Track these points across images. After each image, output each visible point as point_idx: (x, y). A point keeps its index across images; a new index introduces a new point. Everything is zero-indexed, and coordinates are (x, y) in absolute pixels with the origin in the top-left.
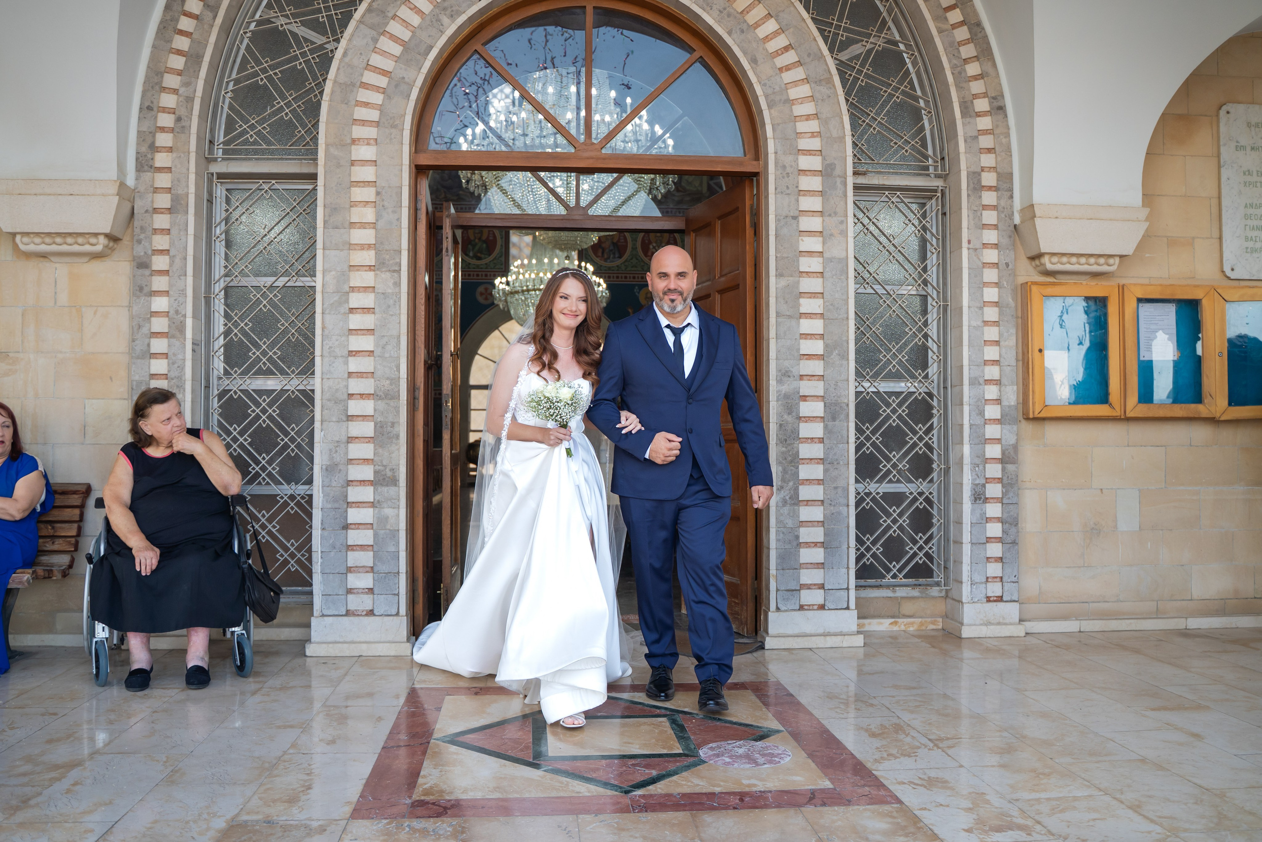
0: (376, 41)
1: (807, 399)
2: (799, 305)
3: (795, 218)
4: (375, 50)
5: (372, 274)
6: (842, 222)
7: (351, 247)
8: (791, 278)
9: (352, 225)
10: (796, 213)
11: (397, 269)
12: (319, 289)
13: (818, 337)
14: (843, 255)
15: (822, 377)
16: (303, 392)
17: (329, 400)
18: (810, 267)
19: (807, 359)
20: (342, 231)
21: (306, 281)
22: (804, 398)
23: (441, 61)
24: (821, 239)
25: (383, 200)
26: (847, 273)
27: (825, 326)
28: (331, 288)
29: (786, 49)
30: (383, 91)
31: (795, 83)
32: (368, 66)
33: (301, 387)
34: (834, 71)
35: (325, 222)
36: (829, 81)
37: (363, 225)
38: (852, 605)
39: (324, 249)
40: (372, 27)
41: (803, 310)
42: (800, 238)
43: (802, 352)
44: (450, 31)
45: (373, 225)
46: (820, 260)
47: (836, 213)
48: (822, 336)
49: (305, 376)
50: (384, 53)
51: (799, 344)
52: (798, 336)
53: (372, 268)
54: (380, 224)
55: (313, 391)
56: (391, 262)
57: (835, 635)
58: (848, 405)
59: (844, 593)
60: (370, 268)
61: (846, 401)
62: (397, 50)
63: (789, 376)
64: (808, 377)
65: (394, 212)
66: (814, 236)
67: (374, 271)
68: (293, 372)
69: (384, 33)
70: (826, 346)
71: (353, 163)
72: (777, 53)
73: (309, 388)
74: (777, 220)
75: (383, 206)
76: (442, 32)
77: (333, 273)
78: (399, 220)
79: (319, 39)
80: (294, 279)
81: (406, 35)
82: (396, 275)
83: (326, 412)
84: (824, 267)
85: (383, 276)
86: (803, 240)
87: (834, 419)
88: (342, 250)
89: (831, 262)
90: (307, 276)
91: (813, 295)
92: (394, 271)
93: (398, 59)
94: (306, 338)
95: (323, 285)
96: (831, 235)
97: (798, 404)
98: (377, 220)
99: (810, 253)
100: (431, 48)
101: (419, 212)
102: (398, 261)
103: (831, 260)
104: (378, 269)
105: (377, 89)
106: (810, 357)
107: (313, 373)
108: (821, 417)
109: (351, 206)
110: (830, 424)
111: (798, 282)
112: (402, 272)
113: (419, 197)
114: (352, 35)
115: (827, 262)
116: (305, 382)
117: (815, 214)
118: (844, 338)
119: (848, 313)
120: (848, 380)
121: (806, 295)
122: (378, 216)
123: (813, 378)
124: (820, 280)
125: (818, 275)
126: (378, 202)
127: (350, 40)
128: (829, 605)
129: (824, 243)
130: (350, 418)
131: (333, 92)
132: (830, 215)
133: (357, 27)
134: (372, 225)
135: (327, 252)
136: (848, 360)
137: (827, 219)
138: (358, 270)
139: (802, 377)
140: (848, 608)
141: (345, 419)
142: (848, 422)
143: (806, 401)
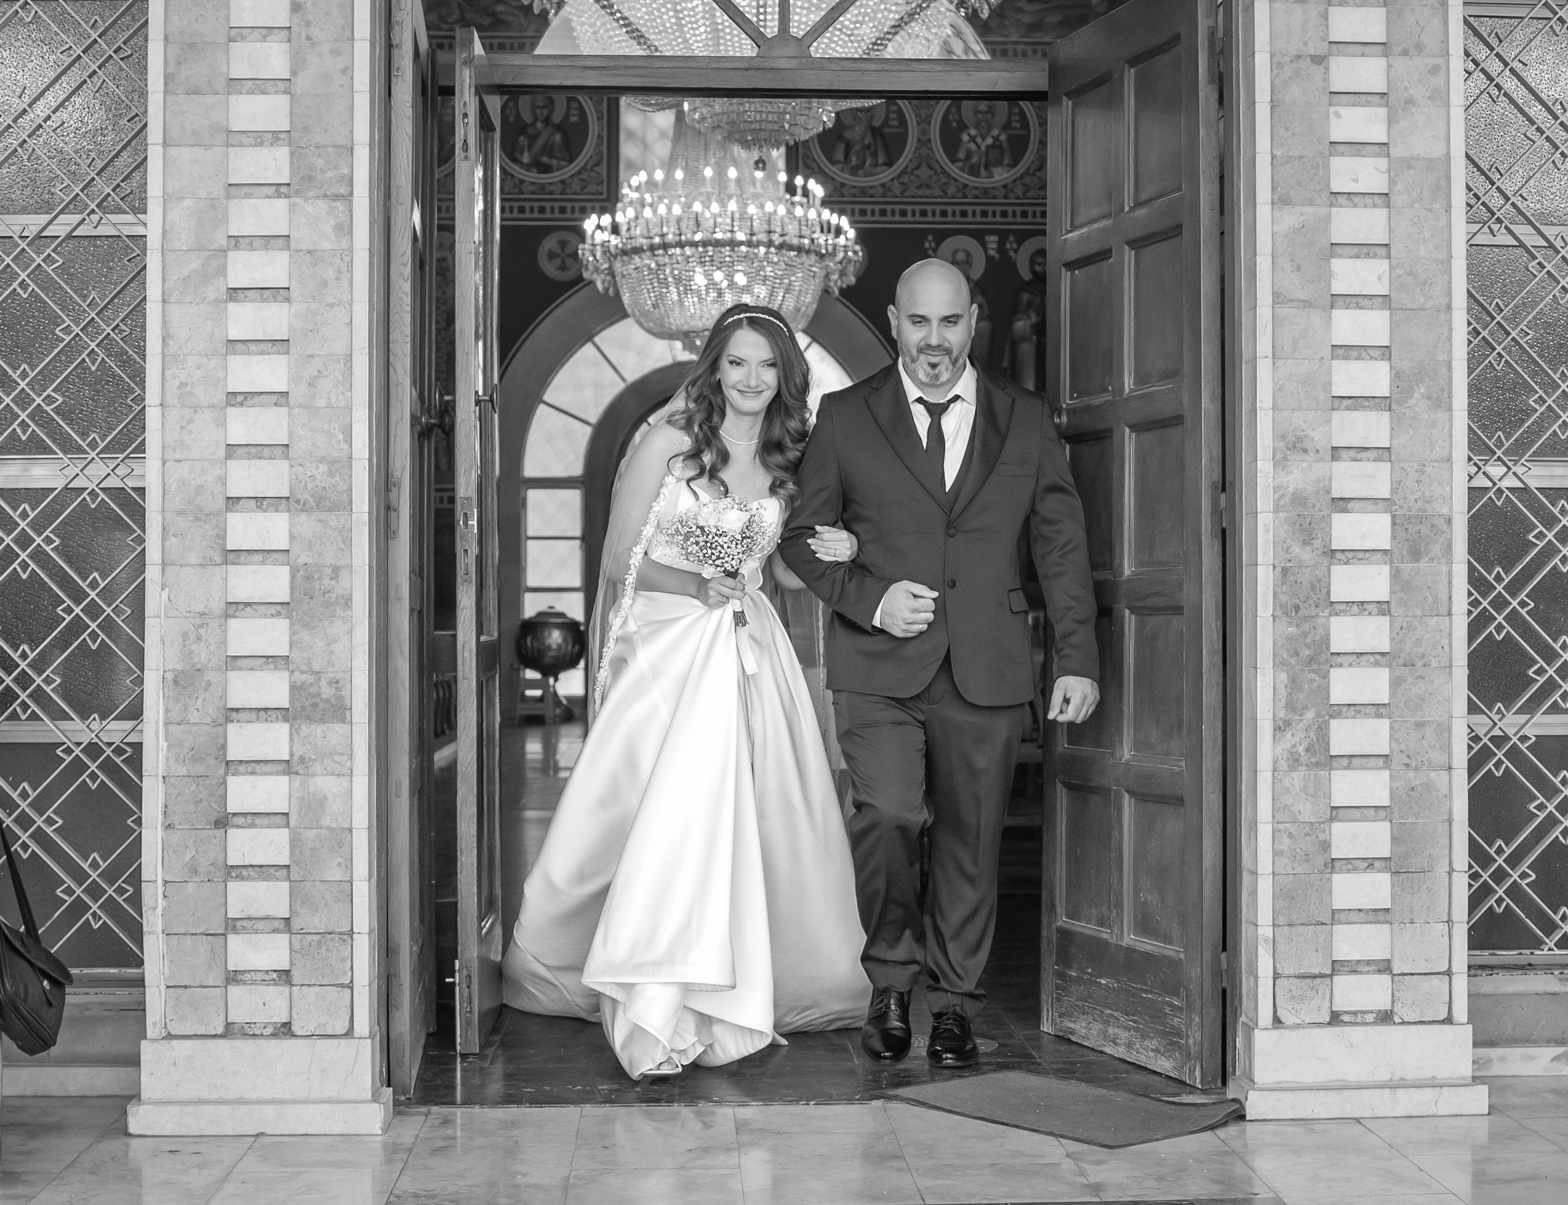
1: (1350, 505)
2: (1329, 275)
3: (1319, 60)
5: (283, 203)
6: (1435, 70)
7: (231, 138)
8: (1310, 209)
9: (234, 84)
10: (1323, 49)
11: (343, 191)
12: (154, 241)
13: (1376, 353)
14: (1438, 151)
15: (1384, 453)
16: (117, 494)
17: (180, 513)
18: (1356, 181)
19: (1348, 408)
20: (209, 99)
21: (122, 224)
22: (1342, 504)
24: (1383, 112)
25: (308, 24)
26: (1448, 196)
27: (1394, 327)
28: (183, 240)
33: (113, 482)
35: (168, 78)
37: (260, 86)
38: (1461, 1012)
39: (165, 144)
41: (1338, 287)
42: (1332, 109)
43: (1337, 391)
45: (286, 85)
46: (1383, 163)
47: (1419, 48)
48: (1386, 352)
49: (122, 456)
51: (1329, 372)
52: (1326, 352)
53: (283, 189)
54: (302, 83)
55: (141, 491)
56: (329, 175)
57: (1418, 1085)
58: (1449, 521)
59: (1442, 983)
60: (278, 189)
61: (1445, 511)
63: (1305, 451)
64: (1352, 453)
65: (335, 52)
66: (1368, 104)
67: (287, 196)
68: (93, 445)
70: (1397, 376)
73: (131, 483)
74: (1276, 66)
75: (309, 38)
77: (189, 202)
78: (348, 70)
80: (95, 218)
82: (340, 205)
83: (173, 541)
84: (1392, 182)
85: (310, 208)
86: (1338, 116)
87: (1415, 555)
88: (209, 147)
89: (1409, 167)
90: (124, 212)
91: (1364, 250)
92: (337, 197)
94: (125, 362)
95: (165, 233)
96: (1410, 101)
97: (1327, 519)
98: (294, 73)
99: (1357, 147)
101: (395, 52)
102: (346, 171)
103: (1408, 163)
104: (297, 193)
106: (1356, 402)
107: (141, 448)
108: (1385, 552)
109: (231, 40)
110: (1407, 567)
111: (1328, 218)
112: (356, 200)
113: (397, 16)
115: (1399, 167)
116: (122, 471)
117: (1368, 49)
118: (1442, 357)
119: (1449, 294)
120: (1449, 460)
121: (1347, 250)
122: (297, 63)
123: (1364, 455)
124: (1381, 214)
125: (1377, 200)
126: (295, 29)
128: (1403, 1012)
129: (1391, 122)
130: (231, 556)
132: (1405, 53)
134: (281, 86)
135: (173, 151)
136: (1450, 409)
137: (1399, 62)
138: (249, 196)
139: (1336, 452)
140: (1449, 1020)
141: (218, 559)
142: (1450, 563)
143: (1345, 510)
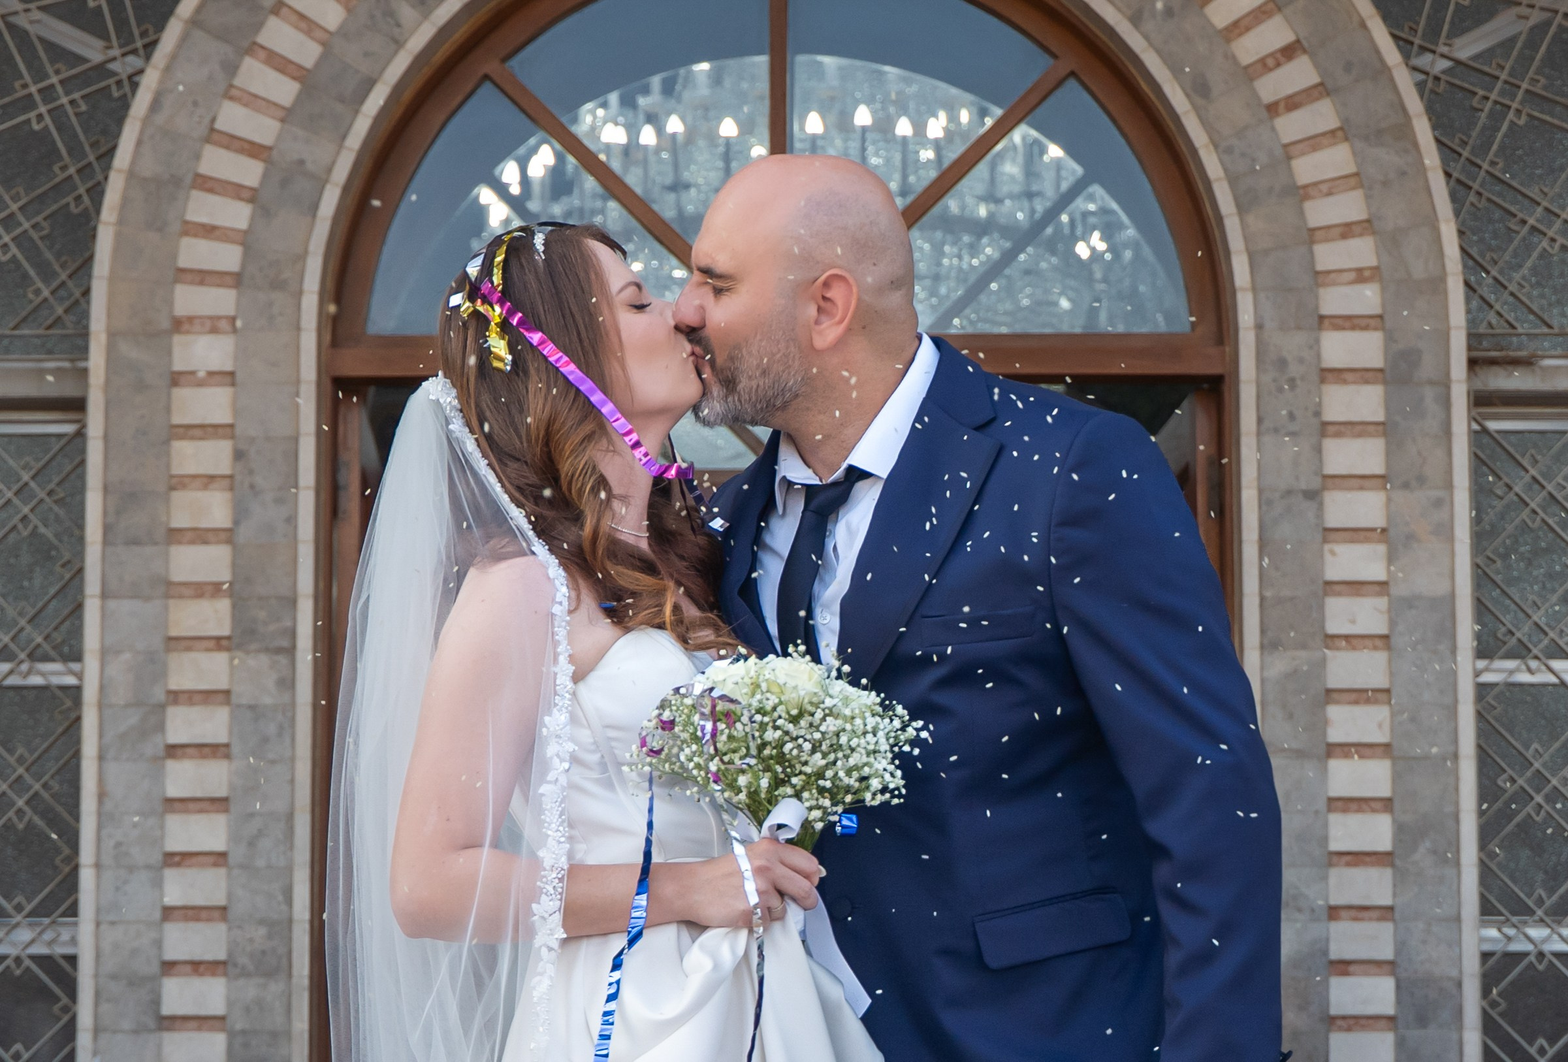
0: (231, 69)
1: (1352, 968)
2: (1326, 722)
3: (1313, 495)
4: (229, 94)
5: (222, 658)
6: (1438, 503)
7: (171, 590)
8: (1303, 654)
9: (175, 535)
10: (1316, 483)
11: (285, 643)
12: (90, 695)
13: (1378, 805)
14: (1442, 588)
15: (1386, 912)
16: (44, 961)
17: (114, 977)
18: (1353, 622)
19: (1348, 864)
20: (148, 550)
21: (54, 673)
22: (1343, 967)
23: (398, 112)
24: (1382, 549)
25: (251, 472)
26: (1453, 637)
27: (1396, 777)
28: (120, 695)
29: (1289, 52)
30: (251, 196)
31: (1314, 142)
32: (213, 135)
33: (39, 949)
34: (1414, 104)
35: (107, 529)
36: (1403, 132)
37: (201, 536)
39: (105, 595)
40: (221, 35)
41: (1335, 735)
42: (1327, 547)
43: (1334, 846)
44: (418, 41)
45: (227, 536)
46: (1382, 602)
47: (1421, 480)
48: (1387, 804)
49: (46, 921)
50: (252, 101)
51: (1326, 825)
52: (1322, 805)
53: (224, 643)
54: (245, 533)
55: (72, 960)
56: (272, 627)
58: (1459, 985)
60: (219, 643)
61: (1454, 973)
62: (285, 90)
63: (1300, 910)
64: (1353, 913)
65: (279, 501)
66: (1367, 540)
67: (228, 649)
68: (19, 908)
69: (253, 48)
70: (1400, 829)
71: (176, 379)
72: (1266, 65)
73: (60, 950)
74: (1264, 502)
75: (252, 487)
76: (399, 44)
77: (127, 656)
78: (292, 520)
79: (91, 49)
80: (24, 667)
81: (307, 53)
82: (283, 660)
83: (105, 1007)
84: (1392, 623)
85: (251, 662)
86: (1333, 553)
87: (1422, 1021)
88: (148, 599)
89: (1411, 607)
90: (52, 660)
91: (1361, 696)
92: (279, 651)
93: (287, 115)
94: (53, 821)
95: (102, 688)
96: (1410, 538)
97: (1325, 984)
98: (236, 522)
99: (1356, 587)
100: (369, 84)
101: (342, 494)
102: (289, 624)
103: (1410, 602)
104: (239, 647)
105: (235, 191)
106: (1357, 858)
107: (73, 911)
108: (1391, 1019)
109: (172, 488)
110: (1414, 1034)
111: (1323, 662)
112: (300, 655)
113: (344, 456)
114: (174, 57)
115: (1400, 607)
116: (48, 936)
117: (1367, 483)
118: (1449, 809)
119: (1455, 741)
120: (1458, 919)
121: (1345, 696)
122: (240, 513)
123: (1366, 914)
124: (1381, 657)
125: (1378, 642)
126: (238, 478)
127: (168, 69)
129: (1391, 559)
130: (166, 1023)
131: (125, 201)
132: (1406, 486)
133: (184, 38)
134: (223, 536)
135: (112, 604)
136: (1458, 864)
137: (1399, 496)
138: (189, 649)
139: (1333, 912)
141: (152, 1024)
142: (1460, 1028)
143: (1346, 973)
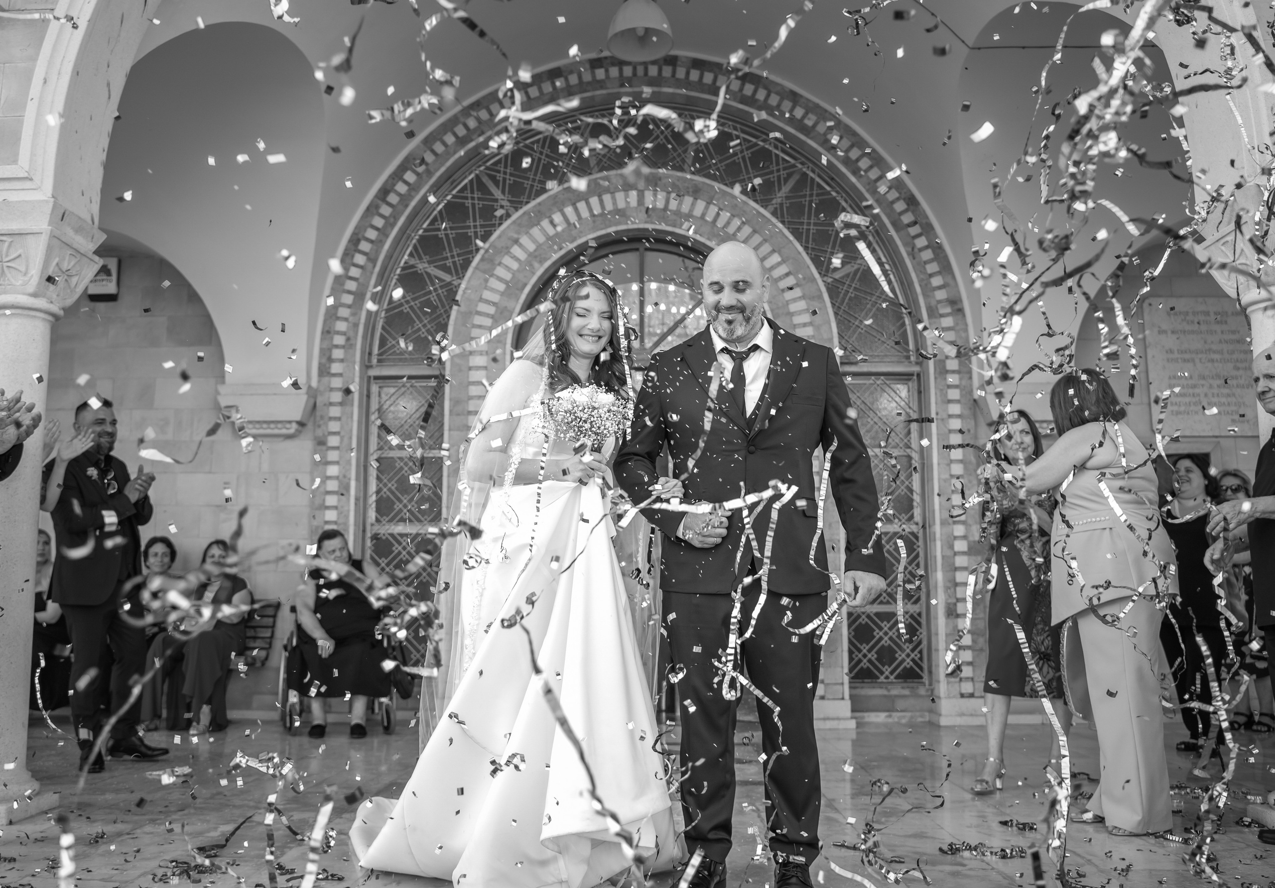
0: (486, 281)
4: (486, 288)
12: (445, 460)
20: (462, 417)
21: (436, 453)
23: (533, 293)
29: (787, 275)
30: (492, 317)
31: (795, 300)
32: (481, 300)
34: (823, 289)
35: (451, 411)
36: (820, 297)
38: (847, 696)
39: (450, 430)
40: (485, 272)
44: (539, 273)
49: (434, 523)
50: (493, 290)
57: (833, 719)
59: (840, 687)
62: (501, 287)
68: (426, 520)
69: (492, 275)
71: (470, 369)
72: (781, 278)
76: (534, 273)
79: (447, 278)
80: (432, 452)
81: (508, 276)
88: (462, 431)
90: (436, 450)
93: (502, 294)
94: (436, 495)
95: (449, 456)
100: (525, 285)
105: (487, 315)
107: (440, 520)
109: (469, 400)
114: (470, 278)
127: (469, 281)
128: (828, 696)
131: (456, 318)
133: (473, 272)
135: (452, 432)
140: (843, 699)
